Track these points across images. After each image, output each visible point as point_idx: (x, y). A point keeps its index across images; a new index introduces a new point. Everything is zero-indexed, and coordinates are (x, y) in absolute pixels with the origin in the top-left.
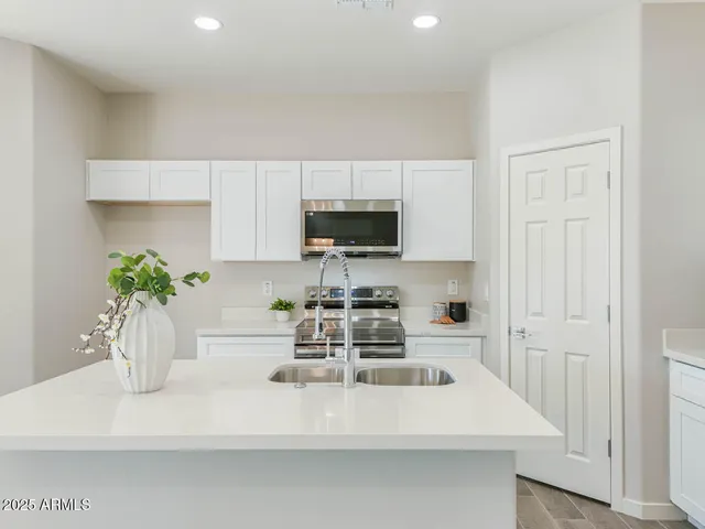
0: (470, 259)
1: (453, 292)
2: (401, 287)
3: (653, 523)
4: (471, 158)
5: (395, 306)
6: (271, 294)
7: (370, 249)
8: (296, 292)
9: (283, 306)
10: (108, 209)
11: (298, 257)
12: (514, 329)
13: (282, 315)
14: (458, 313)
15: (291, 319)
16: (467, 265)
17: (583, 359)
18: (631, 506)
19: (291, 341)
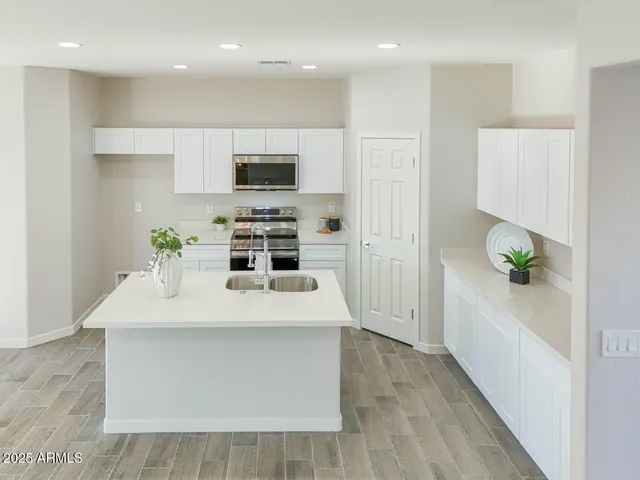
0: (341, 192)
1: (331, 211)
2: (298, 208)
3: (434, 355)
4: (343, 127)
5: (294, 220)
6: (212, 211)
7: (278, 187)
8: (229, 210)
9: (221, 221)
10: (104, 160)
11: (231, 192)
12: (364, 243)
13: (220, 227)
14: (334, 225)
15: (226, 229)
16: (341, 196)
17: (400, 263)
18: (423, 346)
19: (228, 248)
